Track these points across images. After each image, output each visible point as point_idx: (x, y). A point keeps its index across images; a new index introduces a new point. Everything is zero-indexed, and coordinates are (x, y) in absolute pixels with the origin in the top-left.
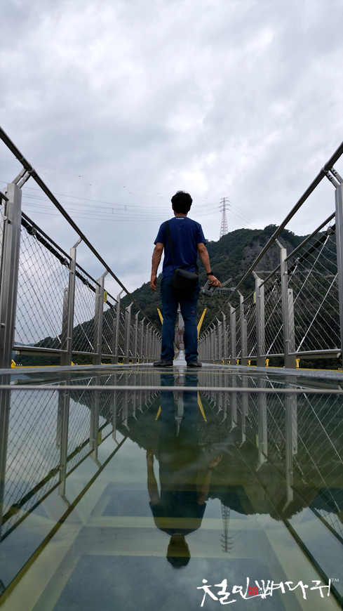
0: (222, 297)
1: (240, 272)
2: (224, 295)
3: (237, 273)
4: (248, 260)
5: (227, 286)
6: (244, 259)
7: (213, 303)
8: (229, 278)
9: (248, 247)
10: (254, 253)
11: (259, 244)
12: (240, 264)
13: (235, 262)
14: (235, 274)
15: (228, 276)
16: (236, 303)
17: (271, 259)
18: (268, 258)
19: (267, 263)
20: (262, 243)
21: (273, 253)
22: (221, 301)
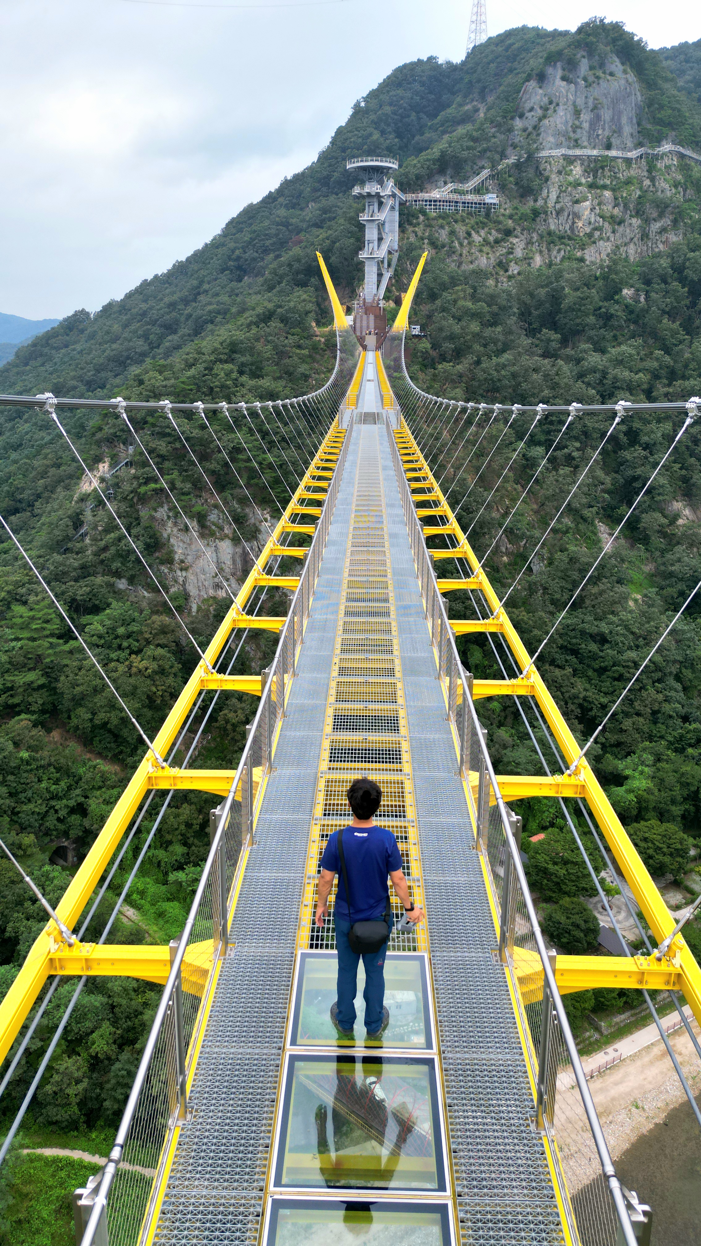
0: (463, 221)
1: (509, 151)
2: (470, 214)
3: (503, 156)
4: (531, 118)
5: (478, 190)
6: (521, 116)
7: (443, 235)
8: (483, 168)
9: (532, 84)
10: (546, 100)
11: (560, 73)
12: (510, 130)
13: (499, 125)
14: (497, 157)
15: (481, 163)
16: (495, 235)
17: (585, 117)
18: (577, 113)
19: (575, 128)
20: (566, 73)
21: (591, 101)
22: (460, 229)
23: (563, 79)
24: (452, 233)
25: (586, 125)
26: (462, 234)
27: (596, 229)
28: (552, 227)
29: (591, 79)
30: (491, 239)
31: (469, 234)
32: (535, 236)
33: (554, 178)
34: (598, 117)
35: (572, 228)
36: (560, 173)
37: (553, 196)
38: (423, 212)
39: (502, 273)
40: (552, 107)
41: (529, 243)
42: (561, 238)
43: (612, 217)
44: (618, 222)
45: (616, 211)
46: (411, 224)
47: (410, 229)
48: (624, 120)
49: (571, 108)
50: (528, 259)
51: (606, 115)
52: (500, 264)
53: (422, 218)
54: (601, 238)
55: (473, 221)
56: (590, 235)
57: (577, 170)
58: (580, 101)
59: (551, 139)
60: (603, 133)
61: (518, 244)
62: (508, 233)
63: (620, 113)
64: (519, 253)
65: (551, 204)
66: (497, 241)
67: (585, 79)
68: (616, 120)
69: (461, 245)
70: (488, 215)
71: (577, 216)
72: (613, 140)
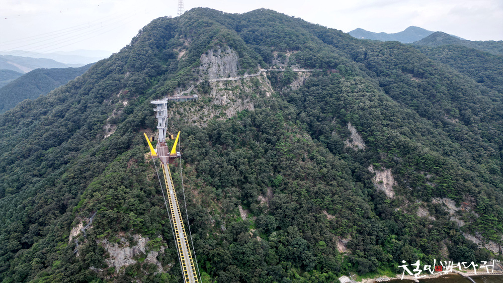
0: (188, 105)
3: (198, 80)
4: (205, 67)
5: (191, 93)
6: (202, 65)
7: (182, 110)
8: (192, 84)
9: (204, 55)
10: (209, 61)
11: (212, 53)
12: (199, 71)
13: (195, 70)
16: (198, 108)
17: (222, 68)
18: (219, 66)
19: (219, 71)
20: (214, 53)
21: (223, 63)
22: (187, 108)
23: (214, 55)
24: (185, 109)
25: (222, 70)
26: (188, 109)
27: (228, 103)
28: (215, 103)
29: (222, 55)
30: (197, 109)
31: (190, 109)
32: (210, 107)
33: (214, 88)
34: (225, 68)
35: (221, 103)
36: (216, 86)
37: (215, 94)
38: (174, 102)
39: (201, 120)
40: (211, 64)
41: (209, 109)
42: (218, 107)
43: (233, 99)
44: (235, 101)
45: (234, 97)
46: (171, 107)
47: (171, 109)
48: (233, 67)
49: (217, 65)
50: (209, 115)
51: (228, 67)
52: (201, 117)
53: (174, 105)
54: (230, 107)
55: (190, 104)
56: (227, 105)
57: (221, 84)
58: (219, 63)
59: (212, 75)
60: (227, 72)
61: (206, 111)
62: (202, 107)
63: (232, 65)
64: (206, 113)
65: (214, 96)
66: (199, 110)
67: (220, 56)
68: (231, 67)
69: (188, 113)
70: (195, 101)
71: (222, 100)
72: (230, 74)
